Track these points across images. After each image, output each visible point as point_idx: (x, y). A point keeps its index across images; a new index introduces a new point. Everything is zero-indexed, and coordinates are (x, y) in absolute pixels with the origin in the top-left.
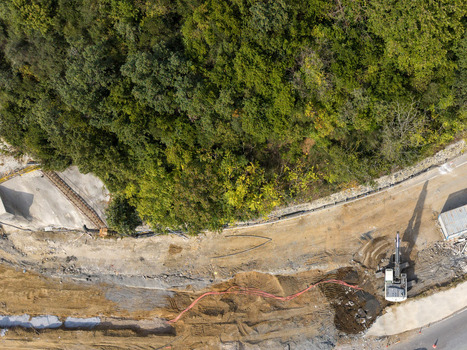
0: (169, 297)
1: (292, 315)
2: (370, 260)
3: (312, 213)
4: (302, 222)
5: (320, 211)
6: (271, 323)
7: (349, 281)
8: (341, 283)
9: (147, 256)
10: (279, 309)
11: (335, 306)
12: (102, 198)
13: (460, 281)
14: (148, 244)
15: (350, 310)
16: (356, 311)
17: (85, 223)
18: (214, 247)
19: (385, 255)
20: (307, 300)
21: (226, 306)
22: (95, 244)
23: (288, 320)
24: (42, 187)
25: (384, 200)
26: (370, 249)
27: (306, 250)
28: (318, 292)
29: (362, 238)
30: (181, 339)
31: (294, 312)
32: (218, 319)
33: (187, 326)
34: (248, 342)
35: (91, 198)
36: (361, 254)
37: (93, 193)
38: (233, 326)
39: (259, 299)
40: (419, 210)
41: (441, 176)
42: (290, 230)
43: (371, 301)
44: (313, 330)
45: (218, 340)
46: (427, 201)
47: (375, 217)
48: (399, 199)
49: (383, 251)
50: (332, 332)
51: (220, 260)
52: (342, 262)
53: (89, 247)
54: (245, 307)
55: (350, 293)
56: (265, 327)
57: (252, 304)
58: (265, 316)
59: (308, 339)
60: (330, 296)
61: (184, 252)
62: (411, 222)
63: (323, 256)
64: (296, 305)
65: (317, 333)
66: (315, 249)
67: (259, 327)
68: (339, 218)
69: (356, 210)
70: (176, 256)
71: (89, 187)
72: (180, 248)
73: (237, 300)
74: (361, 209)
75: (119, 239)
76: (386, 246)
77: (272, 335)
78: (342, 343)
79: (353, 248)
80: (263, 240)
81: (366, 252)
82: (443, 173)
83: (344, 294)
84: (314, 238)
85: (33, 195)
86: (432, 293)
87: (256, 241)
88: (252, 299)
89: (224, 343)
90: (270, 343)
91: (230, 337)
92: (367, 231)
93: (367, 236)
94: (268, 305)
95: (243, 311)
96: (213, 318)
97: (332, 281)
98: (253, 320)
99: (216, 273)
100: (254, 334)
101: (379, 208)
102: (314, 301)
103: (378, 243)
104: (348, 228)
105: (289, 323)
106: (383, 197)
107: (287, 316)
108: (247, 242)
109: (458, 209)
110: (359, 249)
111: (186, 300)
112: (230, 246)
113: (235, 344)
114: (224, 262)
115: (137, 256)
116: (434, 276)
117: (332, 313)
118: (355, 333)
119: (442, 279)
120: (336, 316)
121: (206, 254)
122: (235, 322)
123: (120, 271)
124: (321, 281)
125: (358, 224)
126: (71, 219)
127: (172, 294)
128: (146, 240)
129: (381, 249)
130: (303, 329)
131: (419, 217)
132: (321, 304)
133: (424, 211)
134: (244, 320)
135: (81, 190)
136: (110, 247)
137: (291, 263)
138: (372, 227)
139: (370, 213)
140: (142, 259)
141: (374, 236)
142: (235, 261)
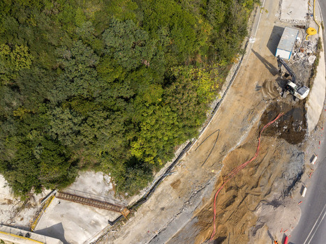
0: (196, 223)
1: (268, 161)
2: (272, 94)
3: (223, 102)
4: (223, 109)
5: (225, 98)
6: (264, 176)
7: (272, 119)
8: (269, 124)
9: (164, 204)
10: (259, 164)
11: (280, 137)
12: (107, 189)
13: (315, 68)
14: (157, 198)
15: (289, 130)
16: (292, 127)
17: (108, 218)
18: (196, 162)
19: (275, 87)
20: (266, 147)
21: (232, 192)
22: (122, 233)
23: (269, 164)
24: (64, 212)
25: (246, 70)
26: (266, 91)
27: (241, 118)
28: (265, 138)
29: (258, 90)
30: (231, 236)
31: (267, 159)
32: (238, 201)
33: (226, 225)
34: (266, 195)
35: (100, 194)
36: (266, 96)
37: (99, 189)
38: (248, 196)
39: (243, 171)
40: (263, 60)
41: (254, 43)
42: (222, 118)
43: (295, 112)
44: (286, 156)
45: (250, 213)
46: (262, 55)
47: (251, 79)
48: (250, 64)
49: (273, 87)
50: (294, 148)
51: (207, 163)
52: (263, 106)
53: (121, 238)
54: (242, 183)
55: (279, 124)
56: (263, 180)
57: (243, 178)
58: (256, 175)
59: (289, 163)
60: (273, 135)
61: (182, 180)
62: (267, 66)
63: (252, 112)
64: (264, 155)
65: (289, 156)
66: (244, 113)
67: (260, 183)
68: (237, 93)
69: (239, 84)
70: (181, 186)
71: (94, 186)
72: (178, 180)
73: (233, 184)
74: (241, 81)
75: (135, 213)
76: (271, 84)
77: (272, 180)
78: (304, 148)
79: (259, 97)
80: (216, 134)
81: (267, 94)
82: (253, 42)
83: (277, 128)
84: (237, 110)
85: (61, 223)
86: (313, 83)
87: (213, 138)
88: (240, 175)
89: (255, 210)
90: (276, 184)
91: (255, 204)
92: (255, 86)
93: (258, 88)
94: (251, 169)
95: (243, 186)
96: (234, 204)
97: (265, 127)
98: (254, 183)
99: (213, 171)
100: (263, 189)
101: (247, 74)
102: (269, 144)
103: (266, 86)
104: (246, 93)
105: (272, 165)
106: (243, 69)
107: (266, 164)
108: (209, 142)
109: (280, 41)
110: (262, 95)
111: (207, 214)
112: (203, 152)
113: (261, 204)
114: (210, 162)
115: (158, 210)
116: (304, 77)
117: (283, 141)
118: (303, 139)
119: (308, 75)
120: (287, 140)
121: (196, 169)
122: (247, 194)
123: (157, 229)
124: (259, 132)
125: (248, 87)
126: (97, 223)
127: (196, 220)
128: (153, 197)
129: (271, 87)
130: (281, 161)
131: (267, 63)
132: (273, 142)
133: (266, 59)
134: (249, 188)
135: (90, 194)
136: (134, 224)
137: (242, 129)
138: (255, 83)
139: (247, 79)
140: (163, 209)
141: (261, 85)
142: (215, 155)
